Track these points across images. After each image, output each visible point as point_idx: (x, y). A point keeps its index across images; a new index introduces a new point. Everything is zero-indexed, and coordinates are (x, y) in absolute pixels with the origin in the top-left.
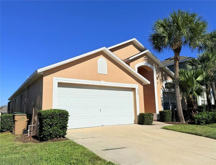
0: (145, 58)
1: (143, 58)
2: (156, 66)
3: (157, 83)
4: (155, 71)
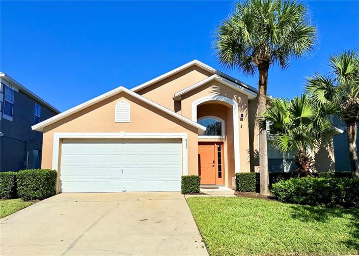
0: (214, 88)
1: (209, 89)
2: (239, 98)
3: (241, 127)
4: (237, 107)
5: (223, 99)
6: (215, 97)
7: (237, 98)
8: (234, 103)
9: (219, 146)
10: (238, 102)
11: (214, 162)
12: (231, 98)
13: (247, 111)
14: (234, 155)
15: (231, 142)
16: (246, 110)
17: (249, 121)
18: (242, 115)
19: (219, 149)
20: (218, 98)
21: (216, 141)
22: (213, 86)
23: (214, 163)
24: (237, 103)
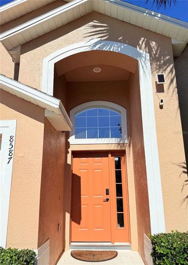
0: (94, 26)
2: (153, 44)
3: (161, 107)
4: (148, 63)
5: (115, 48)
6: (96, 44)
7: (148, 45)
8: (140, 55)
9: (117, 159)
10: (150, 52)
11: (107, 192)
12: (135, 44)
13: (171, 71)
14: (146, 179)
15: (139, 146)
16: (169, 69)
17: (178, 93)
18: (161, 78)
19: (118, 165)
20: (103, 46)
21: (112, 148)
22: (91, 23)
23: (107, 194)
24: (148, 55)
